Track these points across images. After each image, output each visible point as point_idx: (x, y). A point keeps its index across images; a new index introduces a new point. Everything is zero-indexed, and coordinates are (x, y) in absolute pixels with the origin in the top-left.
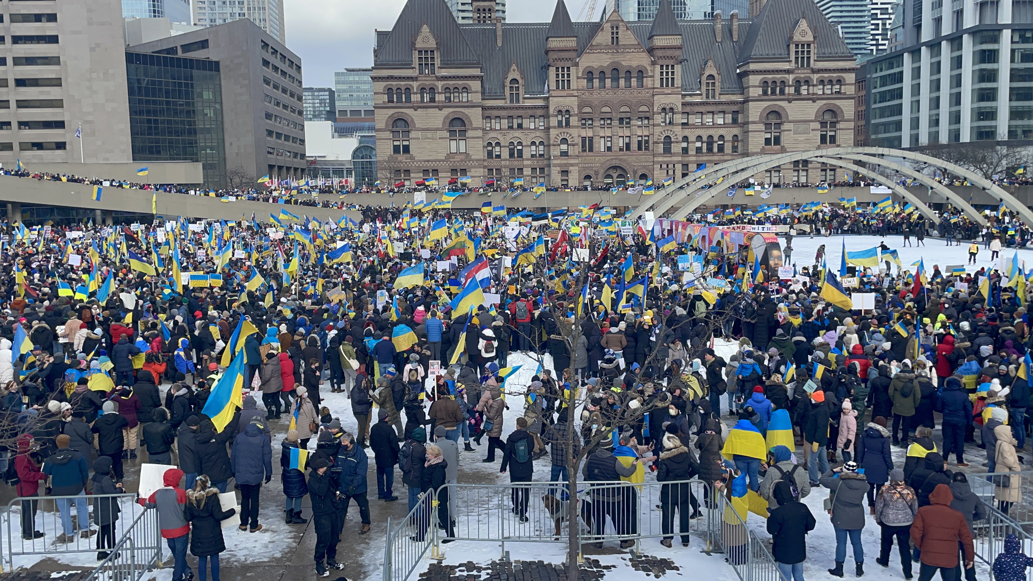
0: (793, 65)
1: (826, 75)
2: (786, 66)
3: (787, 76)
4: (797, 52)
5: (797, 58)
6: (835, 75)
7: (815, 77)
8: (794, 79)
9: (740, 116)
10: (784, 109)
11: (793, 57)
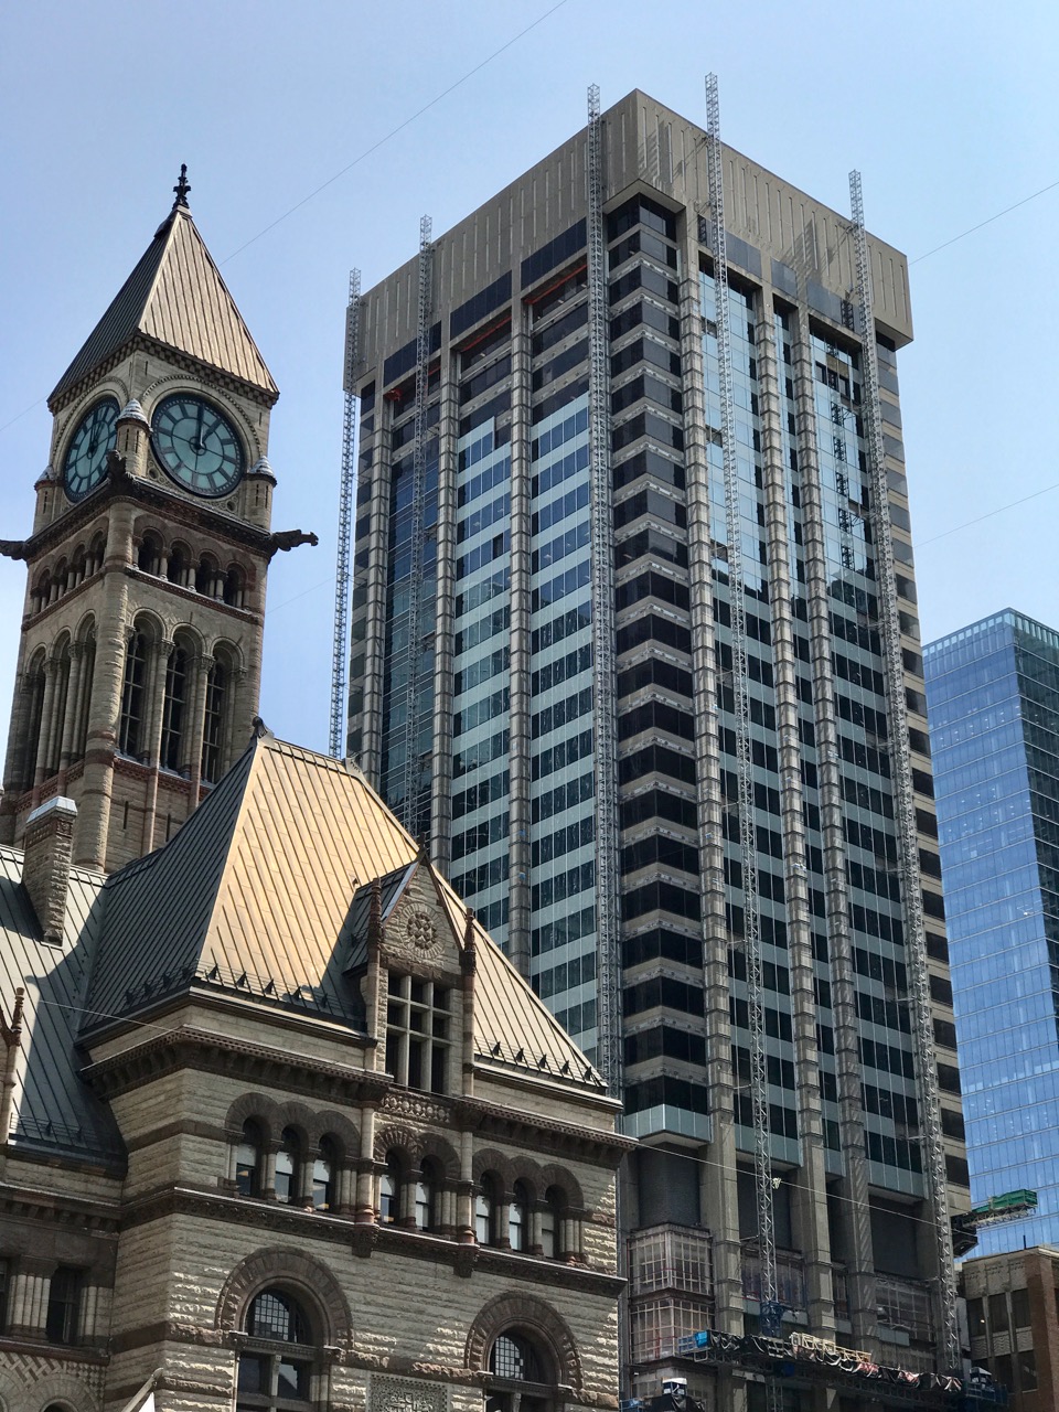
0: (378, 1067)
1: (510, 1152)
2: (348, 1063)
3: (350, 1113)
4: (395, 1012)
5: (394, 1040)
6: (542, 1160)
7: (468, 1148)
8: (384, 1137)
9: (92, 1297)
10: (333, 1286)
11: (379, 1031)
